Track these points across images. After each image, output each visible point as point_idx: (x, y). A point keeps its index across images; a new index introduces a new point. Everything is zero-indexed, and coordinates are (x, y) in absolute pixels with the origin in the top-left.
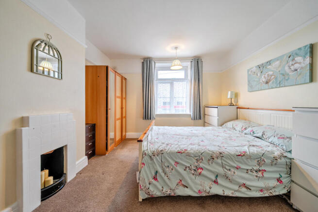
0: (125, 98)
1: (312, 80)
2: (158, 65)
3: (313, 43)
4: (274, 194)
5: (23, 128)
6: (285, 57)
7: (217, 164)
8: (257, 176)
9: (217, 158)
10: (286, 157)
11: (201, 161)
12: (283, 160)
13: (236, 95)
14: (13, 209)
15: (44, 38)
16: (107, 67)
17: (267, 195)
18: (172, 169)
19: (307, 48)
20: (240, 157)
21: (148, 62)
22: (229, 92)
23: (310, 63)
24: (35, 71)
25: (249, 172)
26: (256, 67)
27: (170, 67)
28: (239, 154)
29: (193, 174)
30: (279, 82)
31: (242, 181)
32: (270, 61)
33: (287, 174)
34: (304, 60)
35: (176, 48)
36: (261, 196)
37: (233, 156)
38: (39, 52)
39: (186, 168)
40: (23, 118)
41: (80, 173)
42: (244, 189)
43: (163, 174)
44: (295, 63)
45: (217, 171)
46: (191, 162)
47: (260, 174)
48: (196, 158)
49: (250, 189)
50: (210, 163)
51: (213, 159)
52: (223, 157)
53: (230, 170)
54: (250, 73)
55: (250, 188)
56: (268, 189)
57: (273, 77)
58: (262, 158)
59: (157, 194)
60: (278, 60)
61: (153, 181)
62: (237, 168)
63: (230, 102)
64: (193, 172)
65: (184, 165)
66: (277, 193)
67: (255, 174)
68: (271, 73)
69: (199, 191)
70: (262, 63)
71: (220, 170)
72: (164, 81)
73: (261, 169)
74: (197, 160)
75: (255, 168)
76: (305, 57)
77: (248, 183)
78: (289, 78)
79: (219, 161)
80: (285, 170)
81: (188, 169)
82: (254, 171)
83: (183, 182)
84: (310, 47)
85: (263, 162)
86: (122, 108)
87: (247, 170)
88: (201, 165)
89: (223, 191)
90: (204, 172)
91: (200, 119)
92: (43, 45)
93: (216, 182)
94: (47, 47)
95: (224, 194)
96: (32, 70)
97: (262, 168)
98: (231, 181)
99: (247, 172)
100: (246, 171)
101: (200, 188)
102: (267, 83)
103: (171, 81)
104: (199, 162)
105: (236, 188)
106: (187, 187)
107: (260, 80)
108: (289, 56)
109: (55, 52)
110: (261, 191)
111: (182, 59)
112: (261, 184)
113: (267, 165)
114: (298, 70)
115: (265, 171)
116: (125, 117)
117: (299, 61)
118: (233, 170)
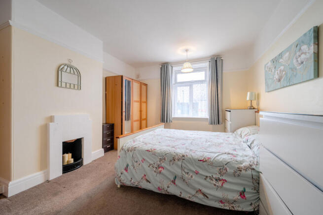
0: (146, 102)
1: (317, 75)
2: (175, 69)
3: (318, 25)
4: (236, 209)
5: (51, 124)
6: (293, 46)
7: (177, 165)
8: (215, 185)
9: (178, 160)
10: (253, 169)
11: (164, 160)
12: (249, 172)
13: (258, 97)
14: (44, 173)
15: (67, 62)
16: (122, 76)
17: (227, 208)
18: (139, 164)
19: (311, 32)
20: (201, 162)
21: (165, 67)
22: (249, 93)
23: (314, 53)
24: (60, 85)
25: (208, 179)
26: (271, 61)
27: (180, 70)
28: (202, 159)
29: (155, 172)
30: (288, 78)
31: (199, 187)
32: (282, 53)
33: (255, 189)
34: (309, 49)
35: (187, 50)
36: (220, 207)
37: (194, 160)
38: (63, 72)
39: (150, 165)
40: (52, 116)
41: (95, 161)
42: (201, 196)
43: (132, 168)
44: (301, 54)
45: (176, 173)
46: (154, 160)
47: (220, 184)
48: (160, 157)
49: (208, 198)
50: (171, 164)
51: (175, 160)
52: (184, 159)
53: (188, 173)
54: (266, 69)
55: (208, 196)
56: (228, 201)
57: (284, 73)
58: (225, 166)
59: (127, 183)
60: (288, 51)
61: (124, 171)
62: (197, 174)
63: (249, 105)
64: (155, 169)
65: (148, 162)
66: (240, 209)
67: (214, 182)
68: (282, 68)
69: (159, 187)
70: (275, 56)
71: (178, 172)
72: (183, 84)
73: (221, 178)
74: (160, 159)
75: (214, 176)
76: (309, 45)
77: (204, 190)
78: (296, 74)
79: (180, 163)
80: (252, 184)
81: (151, 166)
82: (214, 179)
83: (147, 177)
84: (314, 31)
85: (224, 171)
86: (141, 111)
87: (207, 177)
88: (163, 165)
89: (181, 192)
90: (163, 171)
91: (218, 123)
92: (66, 67)
93: (174, 182)
94: (69, 68)
95: (180, 195)
96: (58, 85)
97: (224, 178)
98: (188, 185)
99: (205, 179)
100: (205, 177)
101: (159, 185)
102: (279, 80)
103: (190, 84)
104: (161, 162)
105: (193, 192)
106: (150, 182)
107: (273, 78)
108: (296, 45)
109: (75, 70)
110: (221, 202)
111: (193, 61)
112: (219, 194)
113: (229, 175)
114: (304, 63)
115: (226, 181)
116: (146, 119)
117: (304, 51)
118: (191, 175)
